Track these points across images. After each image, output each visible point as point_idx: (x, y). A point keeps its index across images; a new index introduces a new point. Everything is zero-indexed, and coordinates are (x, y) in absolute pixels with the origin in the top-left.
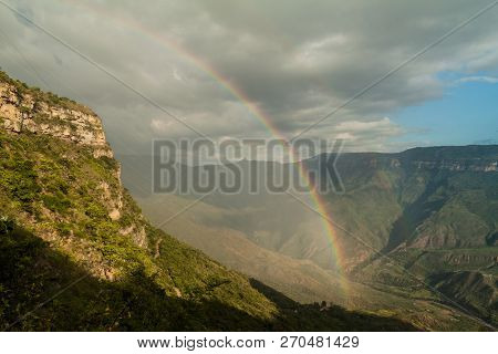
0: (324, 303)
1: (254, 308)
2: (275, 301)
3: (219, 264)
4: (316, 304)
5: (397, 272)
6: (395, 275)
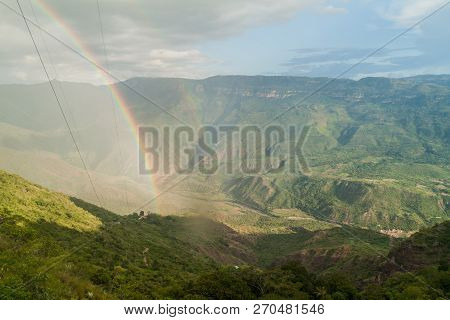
0: (142, 213)
3: (41, 188)
4: (135, 214)
5: (200, 181)
6: (199, 183)
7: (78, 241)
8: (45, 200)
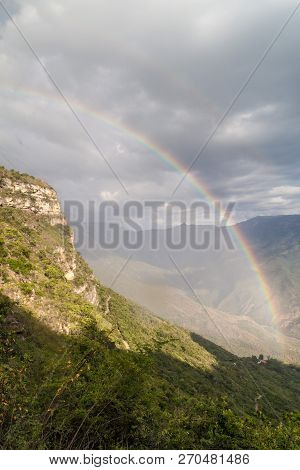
0: (262, 357)
1: (195, 360)
2: (214, 353)
3: (163, 320)
4: (254, 357)
7: (187, 374)
8: (165, 332)
